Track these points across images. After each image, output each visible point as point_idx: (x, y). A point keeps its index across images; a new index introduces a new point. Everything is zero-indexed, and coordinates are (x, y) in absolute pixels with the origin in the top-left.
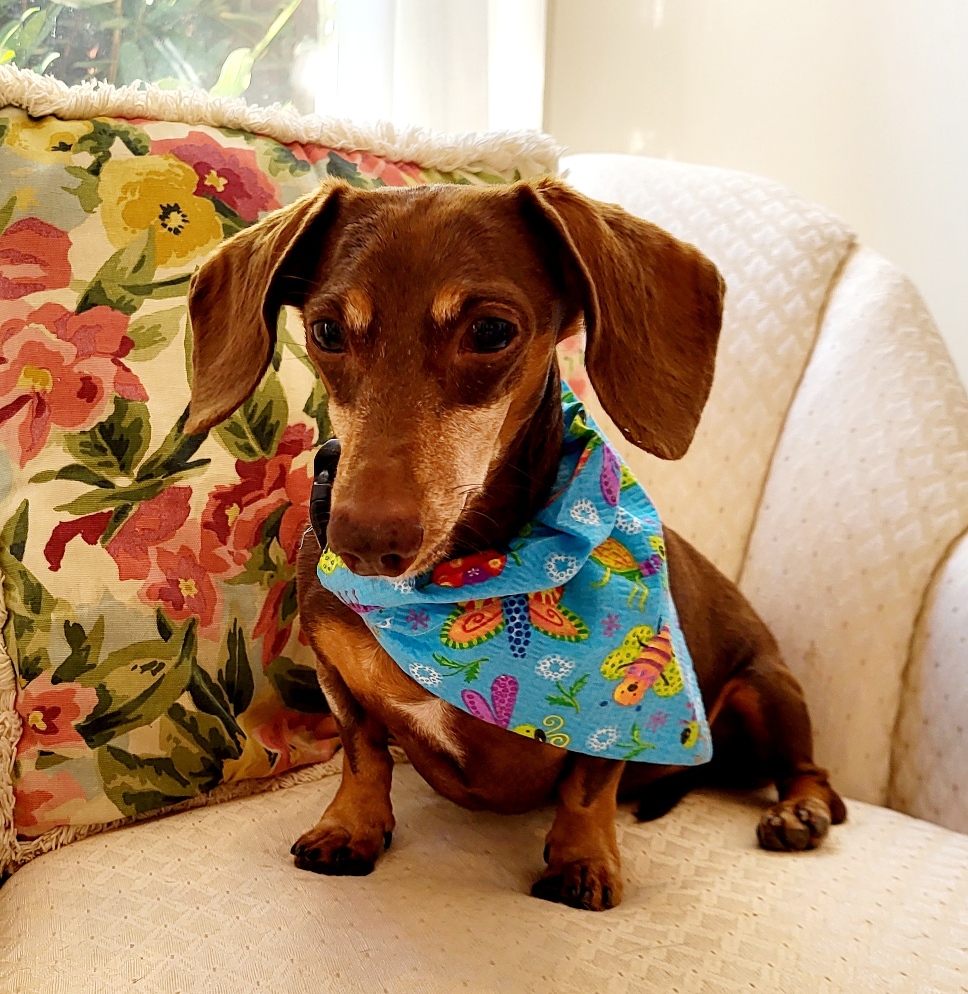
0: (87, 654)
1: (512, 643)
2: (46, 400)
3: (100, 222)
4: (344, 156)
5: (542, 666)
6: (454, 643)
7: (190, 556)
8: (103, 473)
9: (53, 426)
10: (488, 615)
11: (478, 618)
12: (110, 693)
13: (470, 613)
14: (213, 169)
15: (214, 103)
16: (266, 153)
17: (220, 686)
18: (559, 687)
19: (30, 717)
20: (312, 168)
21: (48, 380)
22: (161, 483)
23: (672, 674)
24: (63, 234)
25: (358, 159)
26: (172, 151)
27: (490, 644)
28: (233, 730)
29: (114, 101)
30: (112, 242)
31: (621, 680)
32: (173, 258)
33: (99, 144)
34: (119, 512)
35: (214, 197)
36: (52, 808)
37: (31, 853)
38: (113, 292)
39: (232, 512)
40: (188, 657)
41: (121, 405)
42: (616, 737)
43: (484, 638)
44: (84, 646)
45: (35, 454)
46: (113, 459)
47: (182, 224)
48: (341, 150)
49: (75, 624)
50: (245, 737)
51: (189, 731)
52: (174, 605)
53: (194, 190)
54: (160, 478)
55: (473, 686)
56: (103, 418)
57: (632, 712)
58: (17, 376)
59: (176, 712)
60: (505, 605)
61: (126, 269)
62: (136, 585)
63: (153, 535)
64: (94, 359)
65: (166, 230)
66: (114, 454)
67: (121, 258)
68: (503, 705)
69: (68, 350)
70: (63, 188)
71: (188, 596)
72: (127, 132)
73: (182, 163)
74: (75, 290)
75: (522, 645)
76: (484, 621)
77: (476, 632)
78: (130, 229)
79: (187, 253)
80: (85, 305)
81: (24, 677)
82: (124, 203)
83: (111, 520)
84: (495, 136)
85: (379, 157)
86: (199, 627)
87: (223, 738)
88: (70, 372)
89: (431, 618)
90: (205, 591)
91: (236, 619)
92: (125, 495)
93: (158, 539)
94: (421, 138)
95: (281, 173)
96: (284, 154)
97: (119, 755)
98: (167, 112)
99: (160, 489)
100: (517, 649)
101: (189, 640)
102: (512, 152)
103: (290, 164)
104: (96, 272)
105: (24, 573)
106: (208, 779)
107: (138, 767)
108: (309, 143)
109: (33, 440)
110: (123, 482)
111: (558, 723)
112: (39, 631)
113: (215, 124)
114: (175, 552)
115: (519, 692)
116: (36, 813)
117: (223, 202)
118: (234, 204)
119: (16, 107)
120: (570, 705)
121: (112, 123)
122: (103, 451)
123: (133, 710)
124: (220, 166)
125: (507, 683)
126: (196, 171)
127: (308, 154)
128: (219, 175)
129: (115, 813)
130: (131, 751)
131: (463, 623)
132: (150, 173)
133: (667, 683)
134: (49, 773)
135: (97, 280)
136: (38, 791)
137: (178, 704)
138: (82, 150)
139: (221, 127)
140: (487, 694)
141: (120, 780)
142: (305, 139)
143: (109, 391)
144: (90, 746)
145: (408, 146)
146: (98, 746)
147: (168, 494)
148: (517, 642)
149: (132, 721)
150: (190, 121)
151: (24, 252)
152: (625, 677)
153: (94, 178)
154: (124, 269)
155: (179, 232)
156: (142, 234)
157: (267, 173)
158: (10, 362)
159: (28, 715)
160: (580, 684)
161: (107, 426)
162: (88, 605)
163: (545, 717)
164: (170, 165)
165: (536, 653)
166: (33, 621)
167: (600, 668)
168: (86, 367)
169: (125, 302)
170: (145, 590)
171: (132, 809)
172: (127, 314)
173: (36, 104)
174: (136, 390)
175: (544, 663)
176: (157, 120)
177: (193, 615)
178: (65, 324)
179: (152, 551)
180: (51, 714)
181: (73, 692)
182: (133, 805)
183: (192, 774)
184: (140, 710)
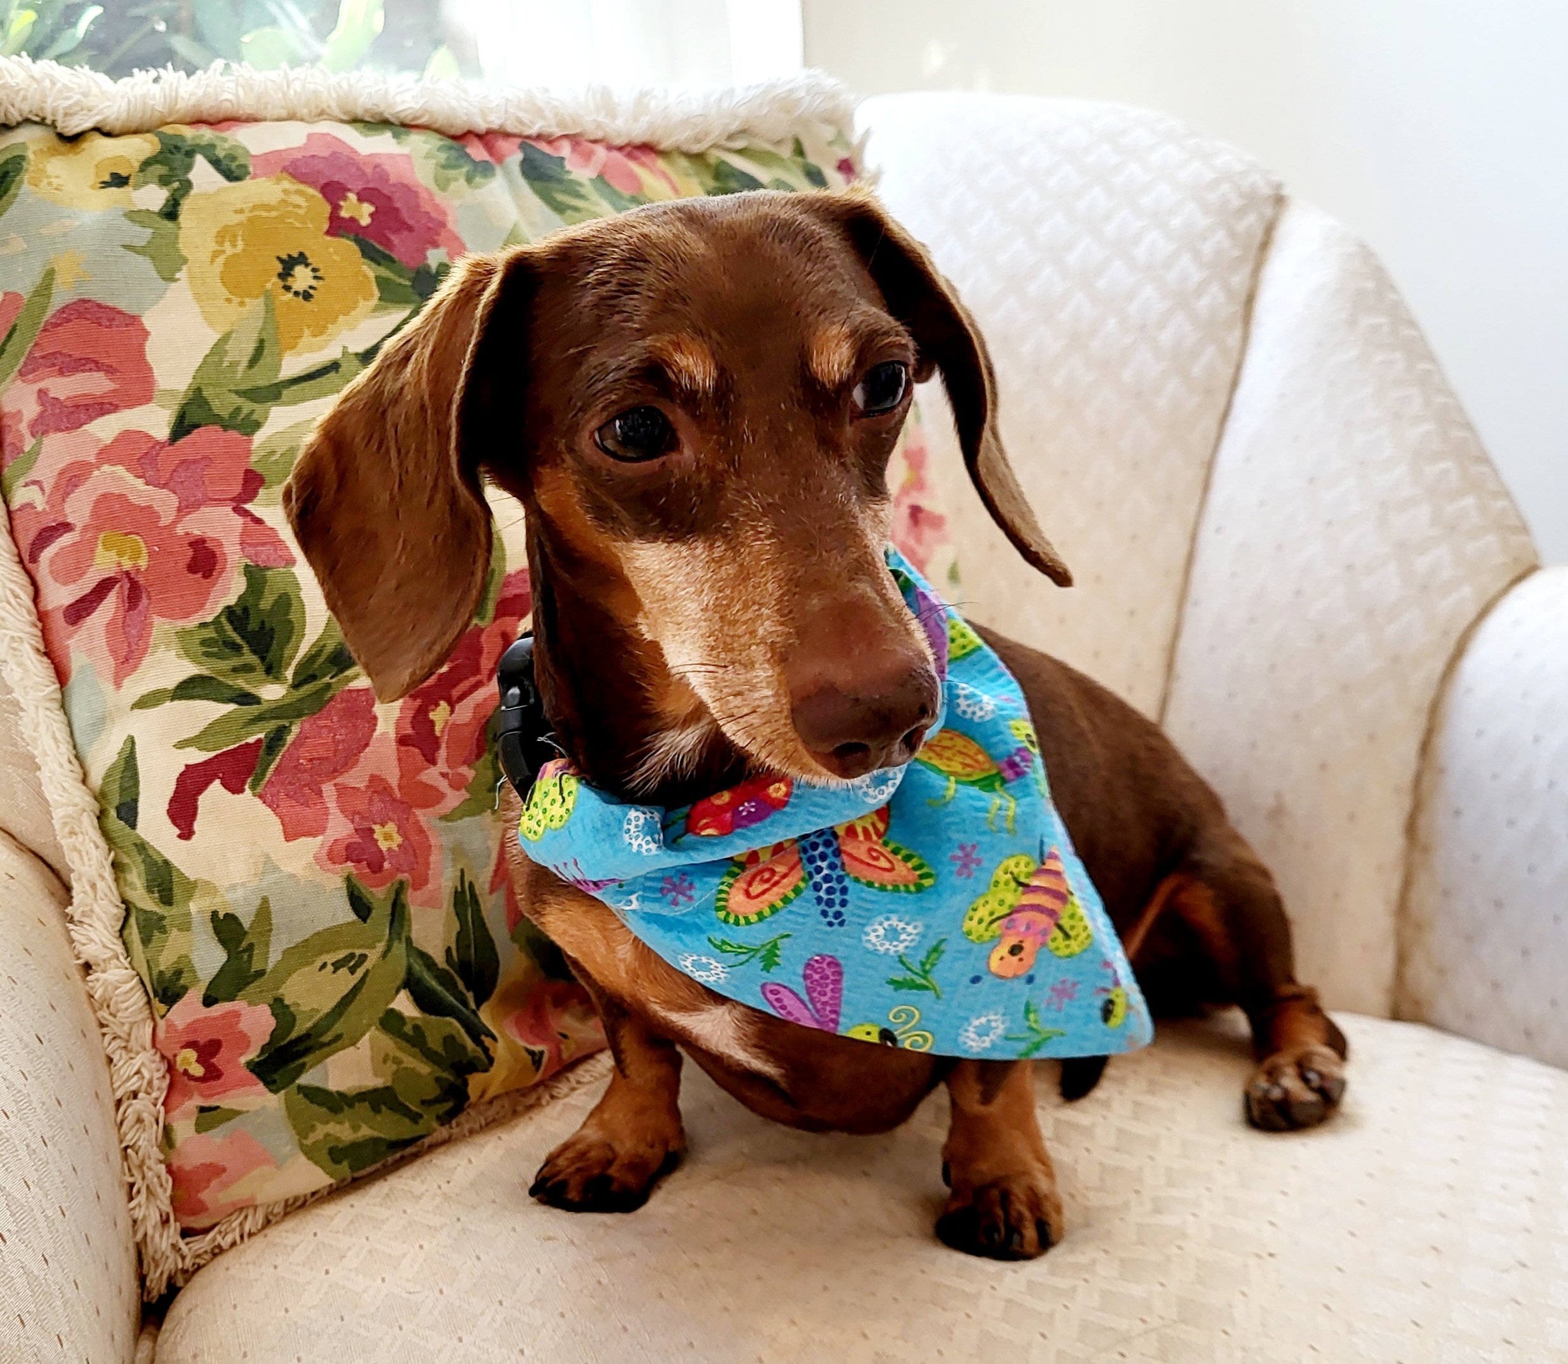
0: (250, 957)
1: (823, 907)
2: (141, 580)
3: (189, 295)
4: (543, 147)
5: (873, 934)
6: (737, 917)
7: (385, 789)
8: (241, 683)
9: (157, 620)
10: (781, 869)
11: (767, 875)
12: (292, 1009)
13: (753, 870)
14: (349, 190)
15: (339, 84)
16: (428, 156)
17: (452, 971)
18: (902, 962)
19: (179, 1059)
20: (498, 170)
21: (139, 553)
22: (329, 686)
23: (1072, 922)
24: (133, 321)
25: (565, 150)
26: (285, 169)
27: (790, 912)
28: (476, 1032)
29: (186, 96)
30: (211, 324)
31: (996, 940)
32: (307, 339)
33: (172, 169)
34: (272, 739)
35: (357, 235)
36: (226, 1185)
37: (206, 1252)
38: (222, 403)
39: (440, 715)
40: (400, 939)
41: (255, 576)
42: (1002, 1027)
43: (779, 904)
44: (244, 944)
45: (135, 667)
46: (252, 659)
47: (314, 283)
48: (539, 137)
49: (226, 915)
50: (494, 1039)
51: (414, 1046)
52: (369, 865)
53: (326, 226)
54: (327, 679)
55: (776, 976)
56: (231, 600)
57: (1020, 986)
58: (92, 551)
59: (391, 1022)
60: (805, 851)
61: (238, 363)
62: (310, 846)
63: (327, 767)
64: (206, 511)
65: (290, 295)
66: (254, 652)
67: (227, 347)
68: (824, 999)
69: (165, 502)
70: (123, 246)
71: (389, 849)
72: (212, 146)
73: (302, 187)
74: (162, 406)
75: (837, 908)
76: (776, 878)
77: (766, 896)
78: (236, 300)
79: (325, 327)
80: (182, 427)
81: (161, 1001)
82: (221, 260)
83: (261, 752)
84: (762, 89)
85: (595, 142)
86: (410, 891)
87: (464, 1048)
88: (172, 536)
89: (697, 884)
90: (415, 838)
91: (462, 871)
92: (279, 711)
93: (335, 770)
94: (653, 104)
95: (453, 186)
96: (454, 153)
97: (316, 1095)
98: (269, 106)
99: (329, 694)
100: (831, 914)
101: (398, 913)
102: (788, 112)
103: (464, 170)
104: (192, 374)
105: (142, 847)
106: (449, 1105)
107: (346, 1108)
108: (490, 132)
109: (129, 646)
110: (272, 692)
111: (911, 1016)
112: (175, 932)
113: (345, 118)
114: (362, 786)
115: (845, 977)
116: (205, 1196)
117: (372, 241)
118: (388, 243)
119: (36, 123)
120: (925, 988)
121: (188, 132)
122: (236, 648)
123: (329, 1029)
124: (360, 186)
125: (824, 965)
126: (325, 195)
127: (490, 148)
128: (361, 199)
129: (320, 1179)
130: (333, 1086)
131: (744, 886)
132: (255, 208)
133: (1067, 936)
134: (217, 1136)
135: (195, 386)
136: (202, 1165)
137: (392, 1010)
138: (146, 183)
139: (355, 121)
140: (799, 986)
141: (320, 1131)
142: (482, 126)
143: (234, 557)
144: (271, 1091)
145: (636, 120)
146: (283, 1088)
147: (342, 701)
148: (830, 903)
149: (329, 1044)
150: (307, 118)
151: (77, 354)
152: (1001, 936)
153: (169, 224)
154: (234, 365)
155: (311, 296)
156: (255, 305)
157: (433, 188)
158: (78, 529)
159: (175, 1056)
160: (934, 956)
161: (239, 611)
162: (243, 884)
163: (891, 1009)
164: (285, 191)
165: (859, 916)
166: (163, 918)
167: (962, 927)
168: (195, 525)
169: (242, 416)
170: (325, 851)
171: (344, 1168)
172: (247, 435)
173: (66, 115)
174: (275, 550)
175: (875, 931)
176: (256, 120)
177: (401, 876)
178: (154, 461)
179: (328, 789)
180: (207, 1051)
181: (236, 1015)
182: (345, 1163)
183: (424, 1102)
184: (338, 1028)
